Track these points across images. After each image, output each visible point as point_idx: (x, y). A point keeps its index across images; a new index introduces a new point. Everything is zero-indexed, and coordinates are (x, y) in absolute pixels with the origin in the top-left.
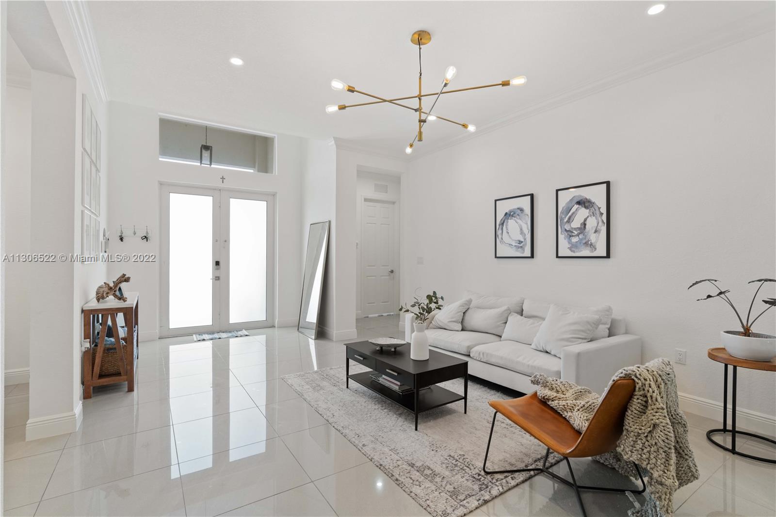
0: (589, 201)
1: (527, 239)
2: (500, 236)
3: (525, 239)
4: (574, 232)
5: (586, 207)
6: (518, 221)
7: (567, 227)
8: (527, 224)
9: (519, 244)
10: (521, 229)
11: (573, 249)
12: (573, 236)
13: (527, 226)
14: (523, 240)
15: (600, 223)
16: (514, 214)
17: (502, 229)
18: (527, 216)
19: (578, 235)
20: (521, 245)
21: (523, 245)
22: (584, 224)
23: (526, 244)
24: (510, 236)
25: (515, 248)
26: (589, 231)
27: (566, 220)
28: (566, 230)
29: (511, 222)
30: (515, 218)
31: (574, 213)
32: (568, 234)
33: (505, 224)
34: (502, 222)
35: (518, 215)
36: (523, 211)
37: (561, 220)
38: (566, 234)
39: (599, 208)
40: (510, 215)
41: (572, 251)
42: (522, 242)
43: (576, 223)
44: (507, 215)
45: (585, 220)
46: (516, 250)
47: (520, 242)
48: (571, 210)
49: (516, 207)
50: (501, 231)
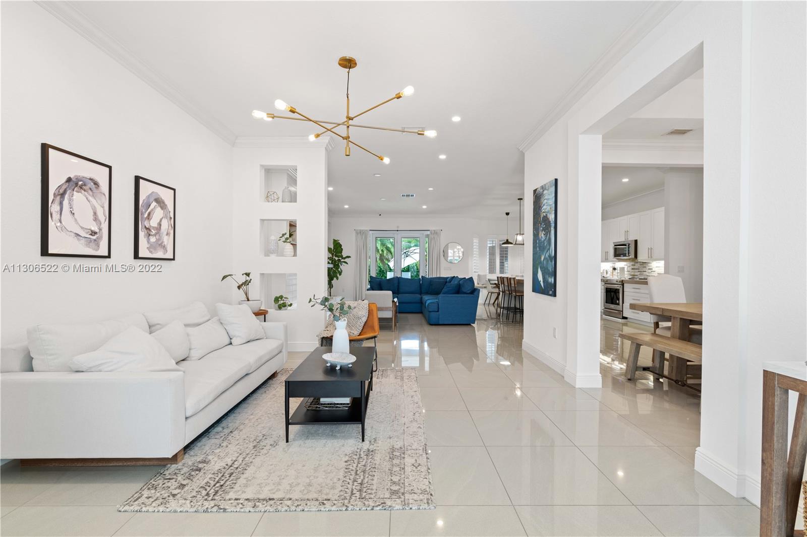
0: (164, 203)
1: (103, 230)
2: (56, 216)
3: (100, 230)
4: (152, 231)
5: (162, 208)
6: (91, 198)
7: (146, 224)
8: (103, 207)
9: (91, 235)
10: (95, 213)
11: (151, 250)
12: (151, 235)
13: (104, 210)
14: (97, 230)
15: (170, 227)
16: (85, 185)
17: (61, 204)
18: (103, 196)
19: (155, 235)
20: (94, 237)
21: (97, 238)
22: (160, 224)
23: (100, 238)
24: (76, 220)
25: (83, 241)
26: (163, 233)
27: (146, 215)
28: (145, 227)
29: (78, 197)
30: (86, 193)
31: (152, 210)
32: (147, 232)
33: (67, 196)
34: (61, 191)
35: (90, 189)
36: (98, 186)
37: (141, 215)
38: (146, 232)
39: (170, 212)
40: (77, 184)
41: (151, 252)
42: (96, 233)
43: (154, 223)
44: (71, 183)
45: (161, 221)
46: (87, 245)
47: (93, 233)
48: (150, 205)
49: (88, 175)
50: (58, 208)
